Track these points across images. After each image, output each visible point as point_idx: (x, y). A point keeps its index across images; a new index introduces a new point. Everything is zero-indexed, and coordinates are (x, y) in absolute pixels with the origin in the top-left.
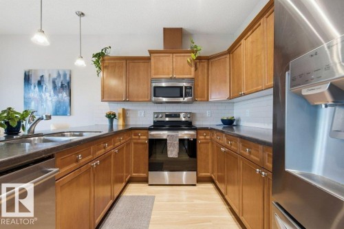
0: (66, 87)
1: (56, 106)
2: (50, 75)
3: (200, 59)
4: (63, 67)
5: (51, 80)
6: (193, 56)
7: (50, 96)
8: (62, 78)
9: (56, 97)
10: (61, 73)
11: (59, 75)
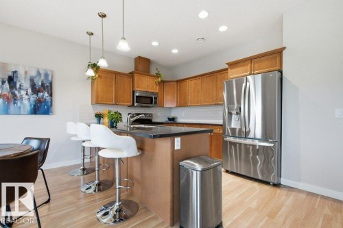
0: (47, 87)
1: (35, 106)
2: (26, 72)
3: (163, 82)
4: (44, 66)
5: (28, 77)
6: (160, 80)
7: (27, 94)
8: (43, 78)
9: (35, 96)
10: (42, 72)
11: (39, 74)
